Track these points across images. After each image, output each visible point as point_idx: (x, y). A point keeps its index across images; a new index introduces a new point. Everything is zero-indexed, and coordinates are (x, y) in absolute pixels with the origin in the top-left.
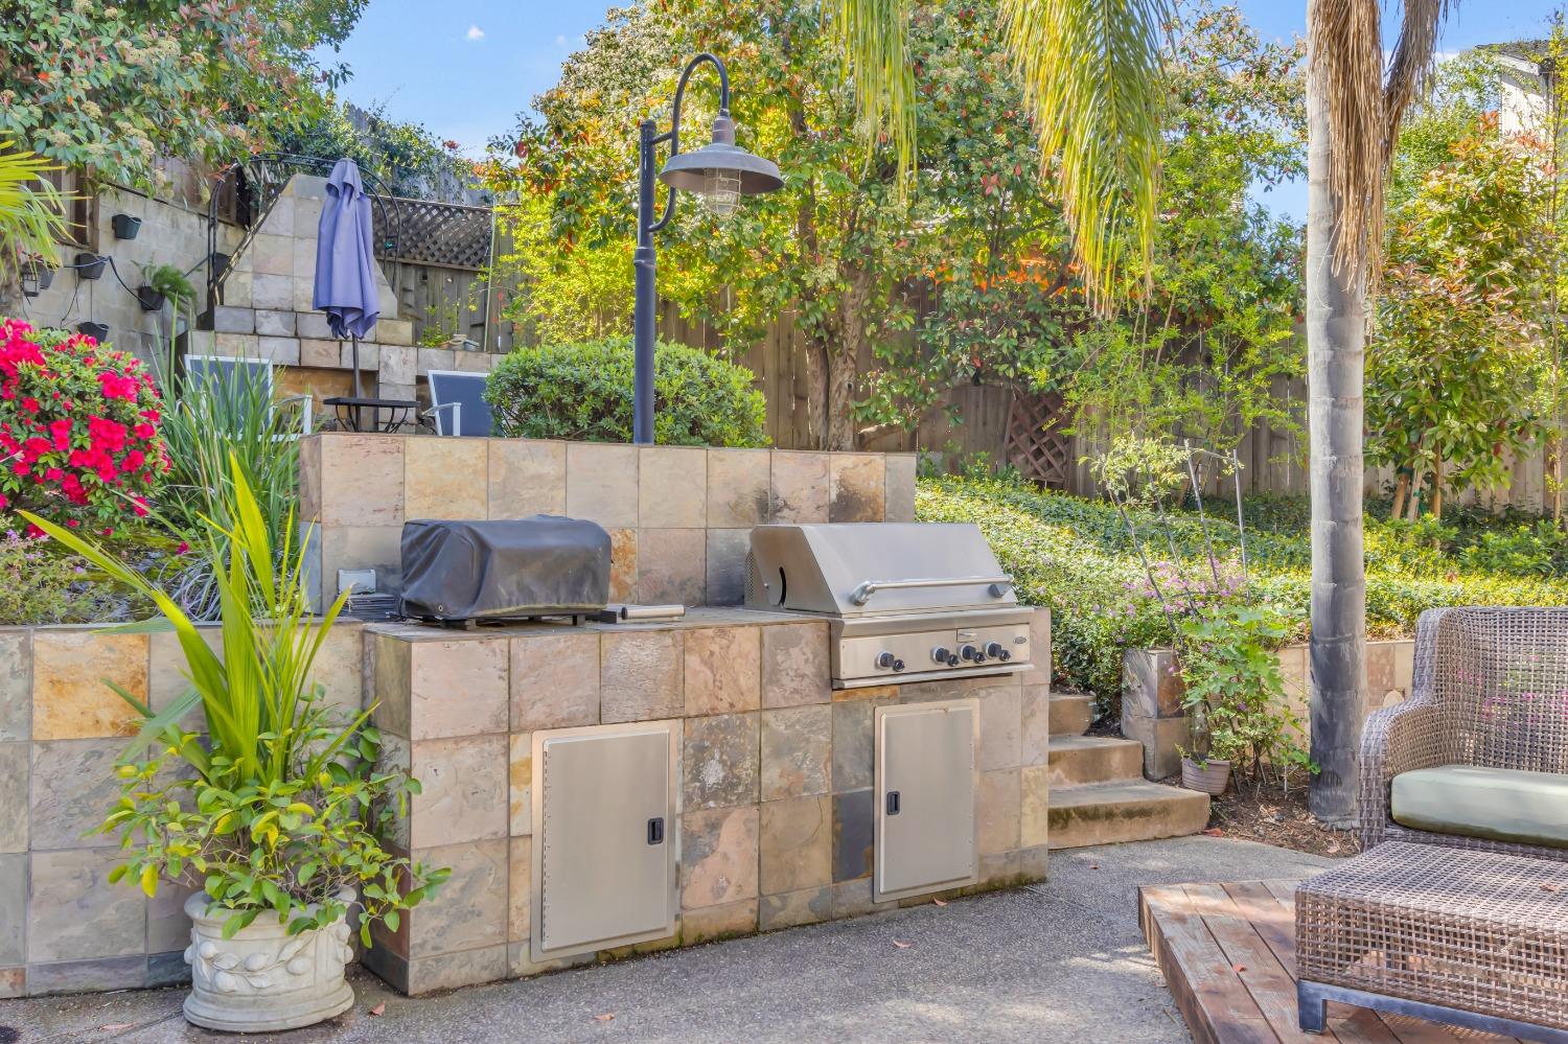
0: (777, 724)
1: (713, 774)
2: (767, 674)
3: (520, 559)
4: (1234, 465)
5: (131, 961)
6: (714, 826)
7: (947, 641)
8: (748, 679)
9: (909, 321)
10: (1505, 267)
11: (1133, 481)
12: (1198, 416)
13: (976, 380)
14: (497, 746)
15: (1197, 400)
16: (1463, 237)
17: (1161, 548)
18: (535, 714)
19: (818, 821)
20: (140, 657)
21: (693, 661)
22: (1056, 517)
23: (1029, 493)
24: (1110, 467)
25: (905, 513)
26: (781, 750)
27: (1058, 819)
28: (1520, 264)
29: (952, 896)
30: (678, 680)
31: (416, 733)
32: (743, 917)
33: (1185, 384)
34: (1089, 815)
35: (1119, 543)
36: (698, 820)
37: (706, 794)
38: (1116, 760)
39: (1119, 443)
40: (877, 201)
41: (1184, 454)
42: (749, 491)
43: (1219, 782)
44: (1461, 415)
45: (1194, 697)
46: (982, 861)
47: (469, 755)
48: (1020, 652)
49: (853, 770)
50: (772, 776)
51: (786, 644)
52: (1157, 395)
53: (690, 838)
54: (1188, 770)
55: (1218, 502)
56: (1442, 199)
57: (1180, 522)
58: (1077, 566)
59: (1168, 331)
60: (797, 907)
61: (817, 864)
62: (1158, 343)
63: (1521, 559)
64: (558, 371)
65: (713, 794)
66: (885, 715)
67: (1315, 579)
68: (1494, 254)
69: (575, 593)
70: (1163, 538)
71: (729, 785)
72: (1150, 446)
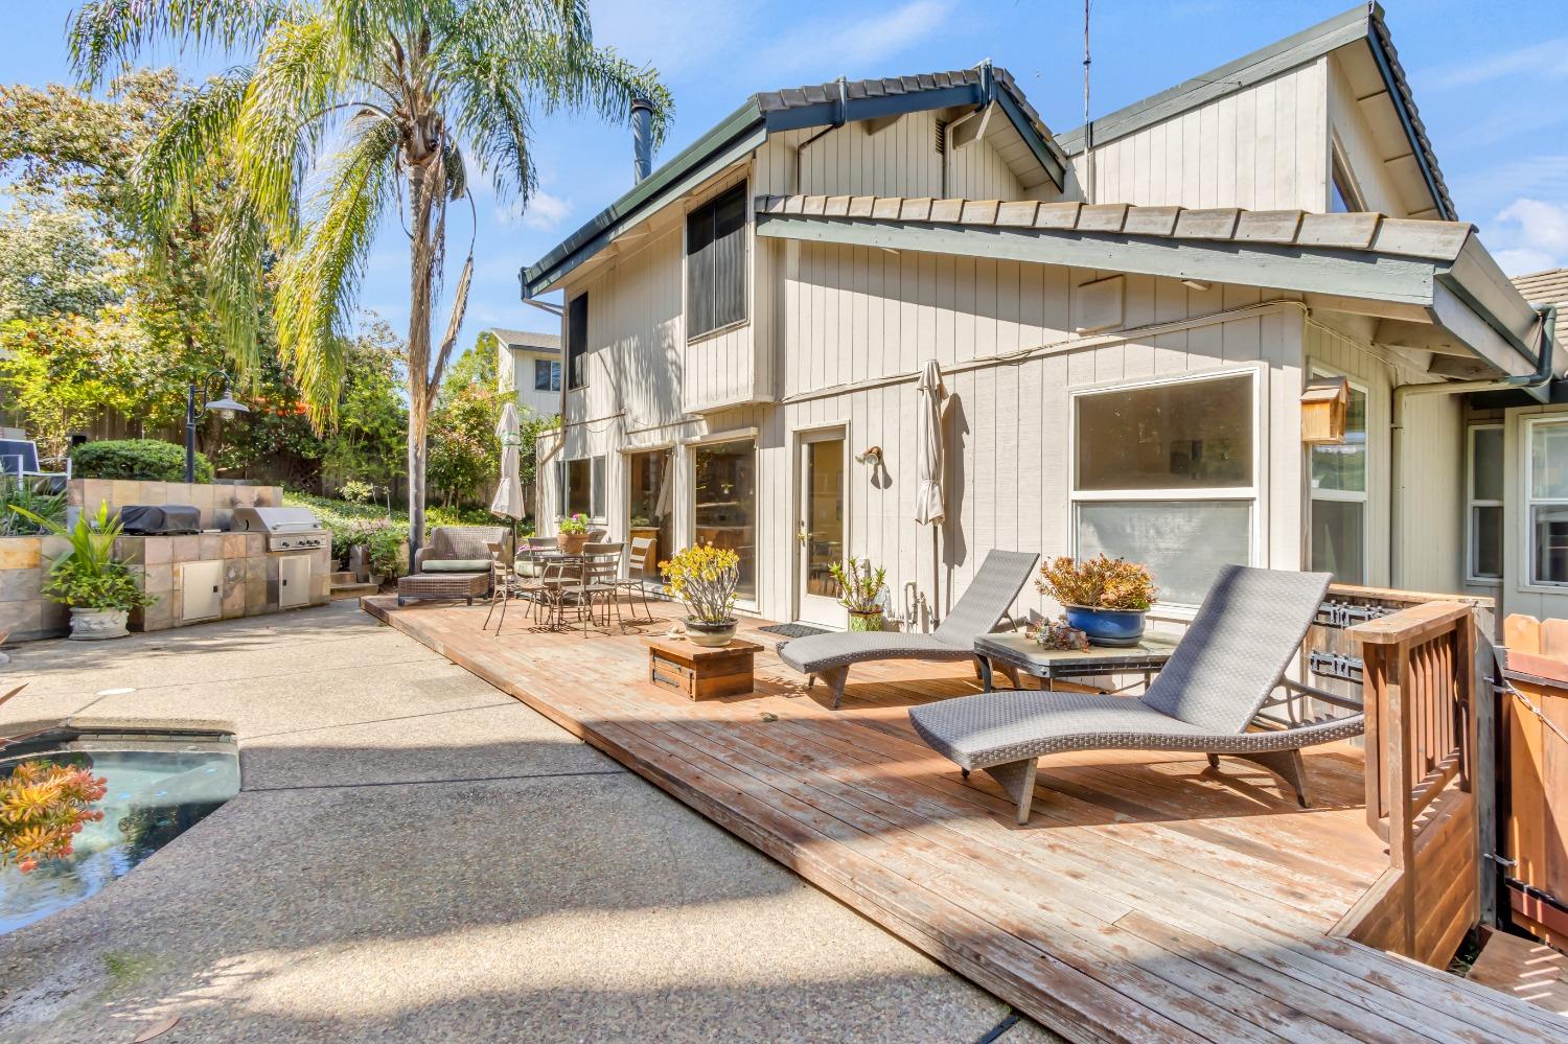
0: (251, 561)
1: (232, 574)
2: (248, 548)
3: (175, 516)
4: (386, 490)
5: (37, 632)
6: (232, 589)
7: (302, 539)
8: (242, 549)
9: (247, 428)
10: (476, 432)
11: (355, 496)
12: (374, 472)
13: (278, 453)
14: (169, 566)
15: (374, 466)
16: (465, 420)
17: (362, 516)
18: (181, 558)
19: (263, 587)
20: (37, 545)
21: (227, 544)
22: (322, 506)
23: (310, 498)
24: (346, 490)
25: (278, 504)
26: (252, 568)
27: (332, 591)
28: (481, 432)
29: (301, 608)
30: (222, 549)
31: (147, 561)
32: (240, 613)
33: (368, 461)
34: (341, 591)
35: (348, 514)
36: (228, 587)
37: (230, 580)
38: (348, 578)
39: (349, 484)
40: (235, 381)
41: (371, 487)
42: (228, 498)
43: (381, 581)
44: (463, 475)
45: (373, 557)
46: (311, 599)
47: (162, 568)
48: (324, 542)
49: (272, 573)
50: (249, 575)
51: (253, 540)
52: (359, 465)
53: (224, 591)
54: (371, 579)
55: (382, 501)
56: (458, 409)
57: (368, 508)
58: (332, 521)
59: (363, 443)
60: (256, 610)
61: (262, 599)
62: (359, 446)
63: (479, 519)
64: (123, 452)
65: (233, 580)
66: (282, 559)
67: (410, 525)
68: (473, 427)
69: (190, 526)
70: (363, 513)
71: (236, 578)
72: (359, 484)
